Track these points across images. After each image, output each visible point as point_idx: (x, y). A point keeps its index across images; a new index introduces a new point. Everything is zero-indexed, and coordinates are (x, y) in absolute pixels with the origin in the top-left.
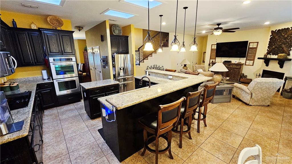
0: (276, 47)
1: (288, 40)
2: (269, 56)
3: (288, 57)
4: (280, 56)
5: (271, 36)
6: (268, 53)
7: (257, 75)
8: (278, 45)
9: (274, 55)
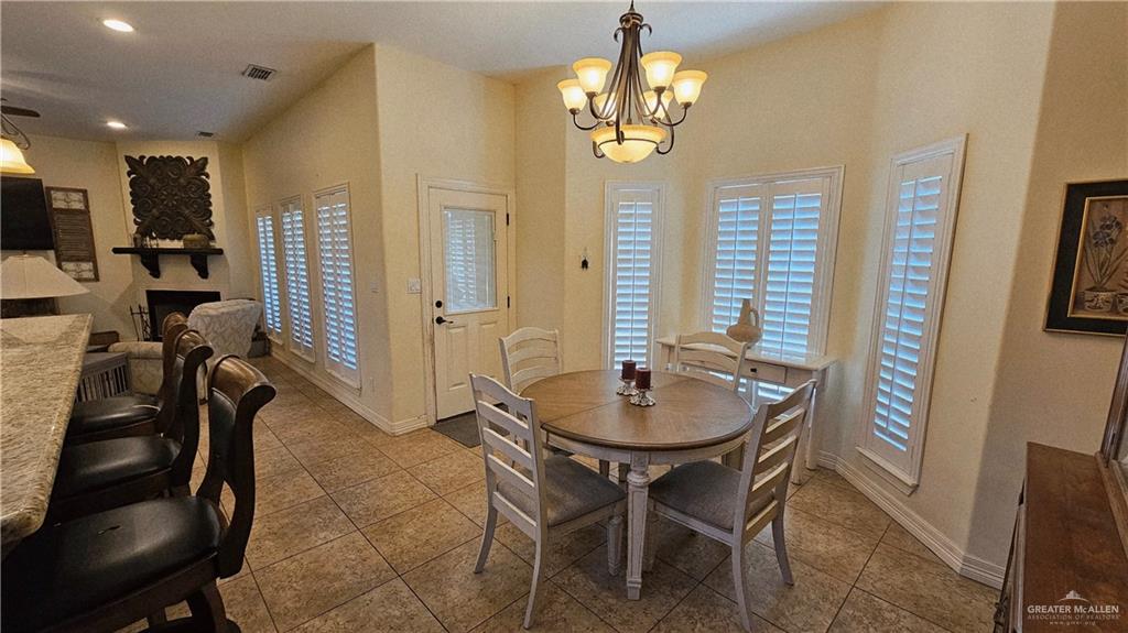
0: (162, 213)
1: (193, 193)
2: (153, 243)
3: (212, 244)
4: (192, 241)
5: (129, 174)
6: (144, 231)
7: (132, 314)
8: (166, 205)
9: (164, 239)
